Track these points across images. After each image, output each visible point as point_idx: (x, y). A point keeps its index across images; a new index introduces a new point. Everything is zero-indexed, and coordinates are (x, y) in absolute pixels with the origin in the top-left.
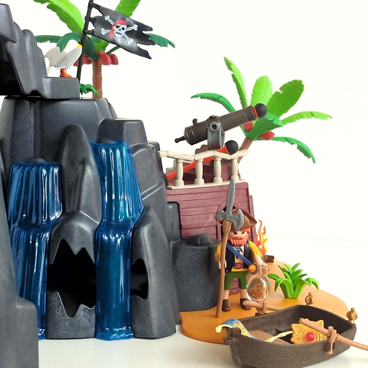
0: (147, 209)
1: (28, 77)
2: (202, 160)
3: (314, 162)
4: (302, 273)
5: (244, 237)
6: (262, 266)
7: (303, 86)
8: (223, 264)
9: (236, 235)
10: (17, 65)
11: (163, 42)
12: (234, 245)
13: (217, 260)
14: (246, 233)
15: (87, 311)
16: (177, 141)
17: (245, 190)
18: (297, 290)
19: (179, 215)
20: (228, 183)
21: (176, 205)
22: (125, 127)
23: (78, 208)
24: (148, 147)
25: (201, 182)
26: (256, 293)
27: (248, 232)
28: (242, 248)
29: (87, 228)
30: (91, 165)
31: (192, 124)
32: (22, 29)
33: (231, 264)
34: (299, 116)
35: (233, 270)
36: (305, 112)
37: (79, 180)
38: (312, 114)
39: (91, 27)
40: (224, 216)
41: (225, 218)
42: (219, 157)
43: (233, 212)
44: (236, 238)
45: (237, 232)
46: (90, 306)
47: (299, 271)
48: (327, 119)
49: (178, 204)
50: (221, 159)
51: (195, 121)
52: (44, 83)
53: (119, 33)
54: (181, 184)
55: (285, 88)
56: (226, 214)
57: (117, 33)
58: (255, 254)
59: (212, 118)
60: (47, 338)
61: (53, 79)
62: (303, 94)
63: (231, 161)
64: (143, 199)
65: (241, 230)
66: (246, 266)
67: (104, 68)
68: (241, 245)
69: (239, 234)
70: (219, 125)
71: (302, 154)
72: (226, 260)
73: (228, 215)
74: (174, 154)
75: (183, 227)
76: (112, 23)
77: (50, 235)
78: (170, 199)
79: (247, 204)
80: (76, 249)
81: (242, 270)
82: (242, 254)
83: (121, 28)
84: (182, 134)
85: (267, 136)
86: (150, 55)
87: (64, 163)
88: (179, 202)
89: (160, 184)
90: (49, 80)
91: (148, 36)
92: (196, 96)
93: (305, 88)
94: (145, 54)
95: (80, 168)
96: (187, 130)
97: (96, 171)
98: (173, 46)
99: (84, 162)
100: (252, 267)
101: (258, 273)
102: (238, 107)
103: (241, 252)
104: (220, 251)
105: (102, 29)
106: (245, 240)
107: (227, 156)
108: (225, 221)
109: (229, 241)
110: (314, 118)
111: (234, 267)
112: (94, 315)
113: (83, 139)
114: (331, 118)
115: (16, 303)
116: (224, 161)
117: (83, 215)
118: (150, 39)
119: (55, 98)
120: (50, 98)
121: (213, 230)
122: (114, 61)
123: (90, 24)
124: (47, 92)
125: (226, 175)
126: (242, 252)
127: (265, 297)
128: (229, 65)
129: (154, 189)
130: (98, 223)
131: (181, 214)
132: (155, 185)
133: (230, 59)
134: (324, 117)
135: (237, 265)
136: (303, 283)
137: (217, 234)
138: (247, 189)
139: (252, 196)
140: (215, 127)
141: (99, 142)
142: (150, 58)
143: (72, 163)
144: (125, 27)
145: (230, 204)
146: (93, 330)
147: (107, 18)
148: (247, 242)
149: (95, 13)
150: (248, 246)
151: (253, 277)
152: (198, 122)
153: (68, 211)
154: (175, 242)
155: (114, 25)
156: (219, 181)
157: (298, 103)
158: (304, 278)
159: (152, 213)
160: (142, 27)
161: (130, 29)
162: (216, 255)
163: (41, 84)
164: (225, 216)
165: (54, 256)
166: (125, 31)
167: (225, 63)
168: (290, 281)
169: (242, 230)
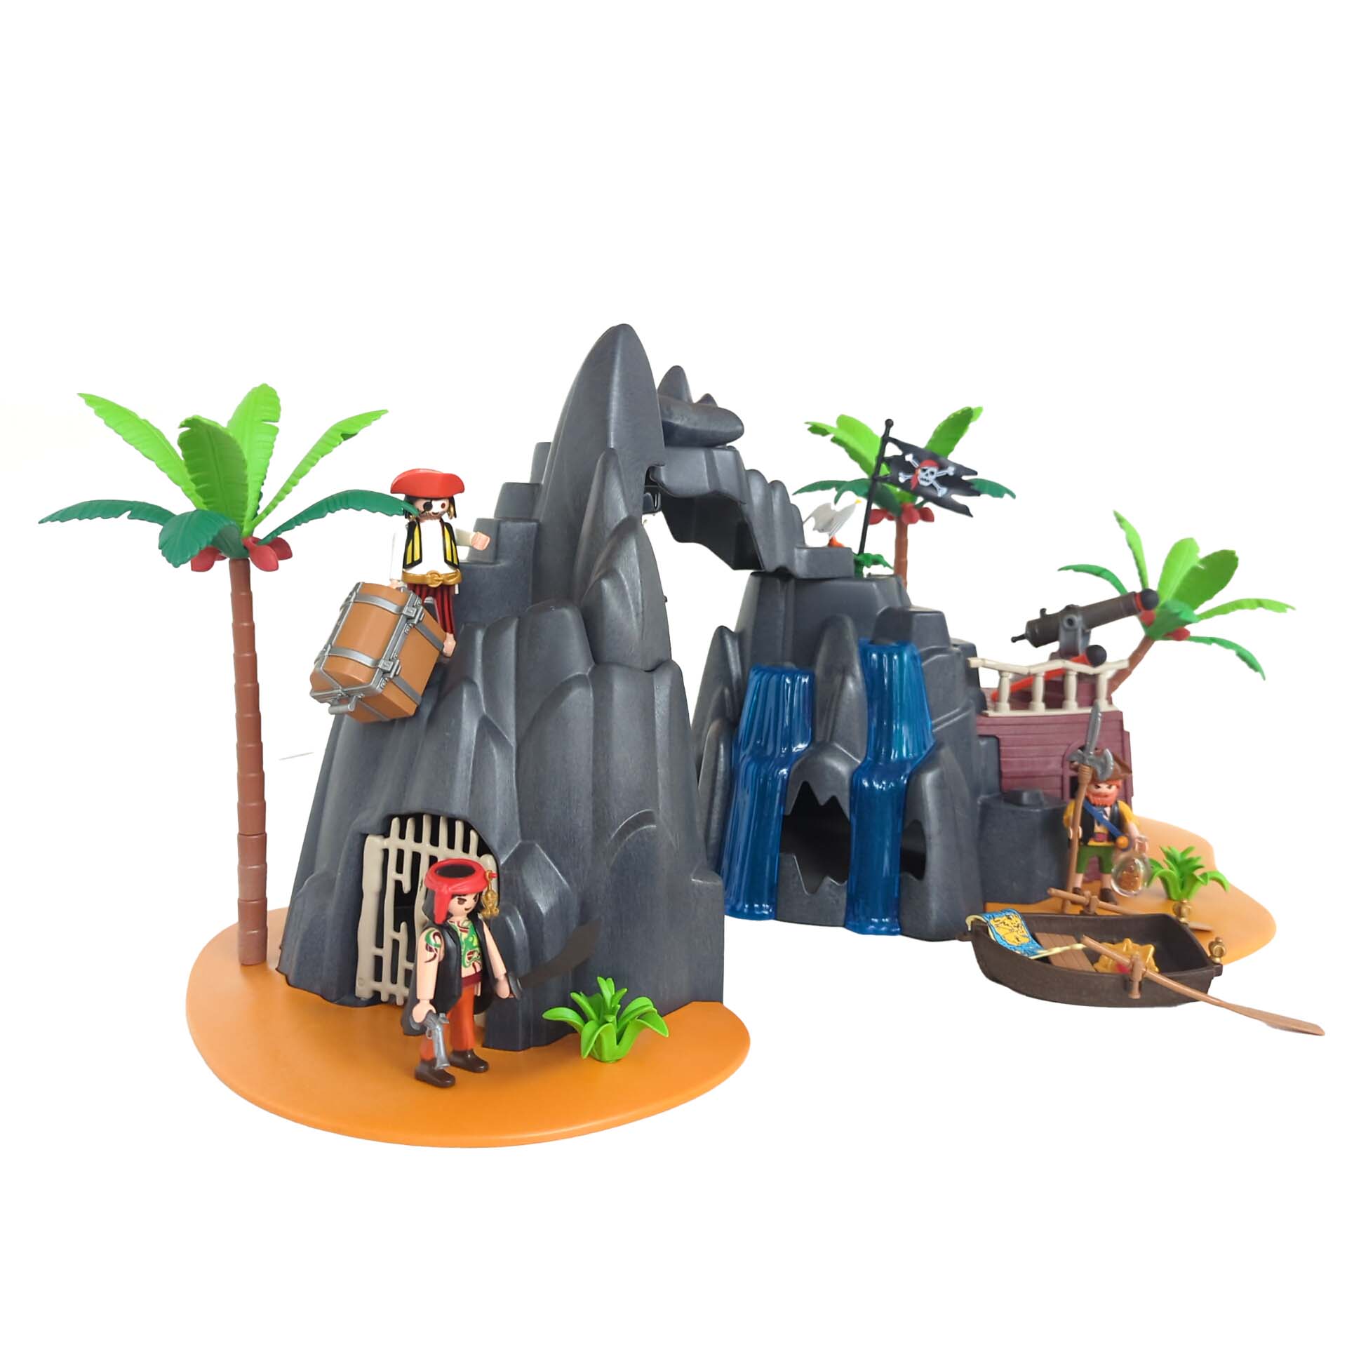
0: (938, 746)
1: (772, 549)
2: (1043, 674)
3: (1264, 679)
4: (1198, 863)
5: (1112, 794)
6: (1140, 839)
7: (1237, 559)
8: (1075, 833)
9: (1099, 790)
10: (758, 531)
11: (997, 491)
12: (1094, 805)
13: (1066, 825)
14: (1114, 788)
15: (834, 887)
16: (1014, 640)
17: (1119, 723)
18: (1187, 888)
19: (999, 756)
20: (1088, 710)
21: (993, 740)
22: (915, 624)
23: (831, 739)
24: (950, 652)
25: (1039, 708)
26: (1127, 881)
27: (1118, 787)
28: (1108, 810)
29: (842, 768)
30: (854, 676)
31: (1038, 616)
32: (769, 481)
33: (1089, 833)
34: (1236, 605)
35: (1092, 843)
36: (1249, 600)
37: (835, 697)
38: (1259, 603)
39: (884, 470)
40: (1081, 758)
41: (1083, 761)
42: (1072, 670)
43: (1096, 755)
44: (1098, 795)
45: (1100, 785)
46: (840, 880)
47: (1190, 860)
48: (1285, 611)
49: (998, 739)
50: (1075, 673)
51: (1043, 611)
52: (796, 556)
53: (925, 480)
54: (1005, 710)
55: (1208, 560)
56: (1085, 755)
57: (922, 479)
58: (1128, 820)
59: (1070, 609)
60: (776, 919)
61: (814, 551)
62: (1237, 573)
63: (1095, 677)
64: (934, 731)
65: (1105, 782)
66: (1112, 837)
67: (911, 528)
68: (1106, 806)
69: (1104, 788)
70: (1078, 619)
71: (1244, 665)
72: (1082, 825)
73: (1087, 757)
74: (994, 663)
75: (1004, 775)
76: (916, 465)
77: (789, 772)
78: (984, 731)
79: (1119, 744)
80: (823, 799)
81: (1105, 844)
82: (1107, 818)
83: (928, 472)
84: (1022, 631)
85: (1179, 634)
86: (971, 511)
87: (819, 671)
88: (1000, 737)
89: (965, 709)
90: (805, 551)
91: (968, 483)
92: (1067, 568)
93: (1240, 562)
94: (965, 510)
95: (838, 679)
96: (1030, 625)
97: (861, 686)
98: (1013, 496)
99: (846, 671)
100: (1122, 841)
101: (1132, 850)
102: (1134, 586)
103: (1105, 817)
104: (1073, 811)
105: (901, 474)
106: (1111, 799)
107: (1088, 669)
108: (1082, 766)
109: (1087, 798)
110: (1261, 609)
111: (1092, 839)
112: (845, 895)
113: (847, 637)
114: (1293, 609)
115: (692, 875)
116: (1081, 676)
117: (836, 749)
118: (972, 487)
119: (813, 576)
120: (804, 577)
121: (1057, 781)
122: (927, 516)
123: (884, 466)
124: (800, 568)
125: (1087, 698)
126: (1107, 816)
127: (1140, 888)
128: (1120, 520)
129: (955, 716)
130: (859, 762)
131: (1003, 754)
132: (957, 710)
133: (1123, 514)
134: (1279, 607)
135: (1097, 836)
136: (1195, 880)
137: (1062, 788)
138: (1121, 722)
139: (1128, 733)
140: (1071, 622)
141: (872, 642)
142: (971, 516)
143: (829, 671)
144: (935, 470)
145: (1091, 742)
146: (842, 915)
147: (909, 458)
148: (1116, 803)
149: (892, 451)
150: (1116, 808)
151: (1122, 856)
152: (1048, 613)
153: (818, 739)
154: (987, 797)
155: (919, 468)
156: (1072, 707)
157: (1229, 585)
158: (1197, 873)
159: (945, 753)
160: (962, 470)
161: (943, 473)
162: (1065, 817)
163: (791, 558)
164: (1084, 758)
165: (791, 804)
166: (934, 477)
167: (1114, 518)
168: (1175, 873)
169: (1109, 782)
